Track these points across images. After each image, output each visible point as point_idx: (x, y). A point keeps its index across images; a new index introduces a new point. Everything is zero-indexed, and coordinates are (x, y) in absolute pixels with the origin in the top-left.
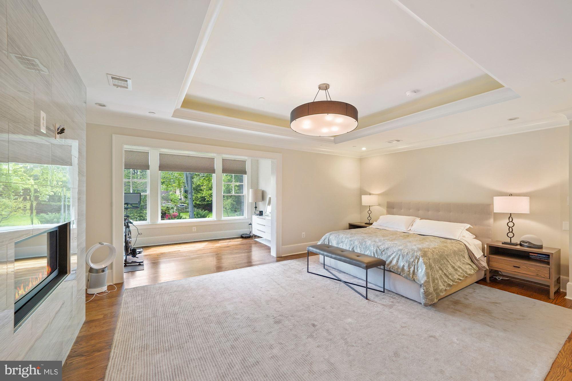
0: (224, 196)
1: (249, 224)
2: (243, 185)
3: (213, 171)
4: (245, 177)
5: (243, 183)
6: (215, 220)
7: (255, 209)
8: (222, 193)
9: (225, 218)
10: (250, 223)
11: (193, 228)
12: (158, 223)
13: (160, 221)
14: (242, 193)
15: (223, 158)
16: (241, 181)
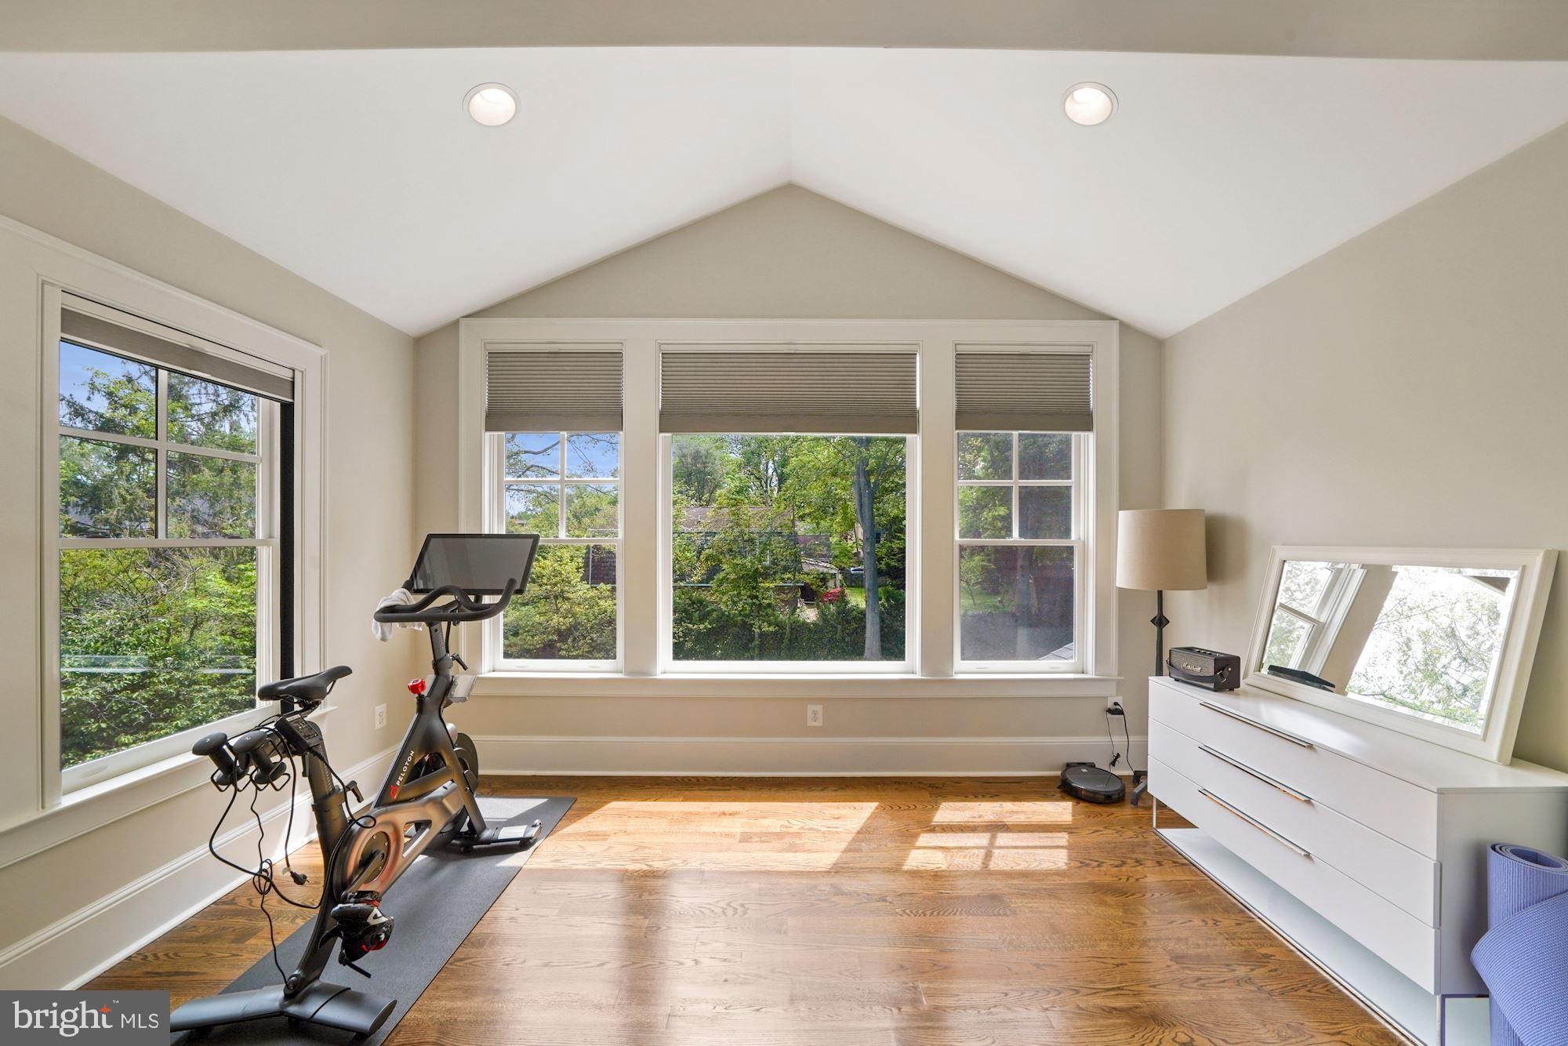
0: (962, 549)
1: (1109, 711)
2: (1069, 488)
3: (909, 420)
4: (1085, 447)
5: (1069, 478)
6: (918, 676)
7: (1155, 628)
8: (957, 537)
9: (966, 669)
10: (1110, 705)
11: (811, 708)
12: (660, 676)
13: (668, 667)
14: (1067, 533)
15: (963, 349)
16: (1061, 464)
